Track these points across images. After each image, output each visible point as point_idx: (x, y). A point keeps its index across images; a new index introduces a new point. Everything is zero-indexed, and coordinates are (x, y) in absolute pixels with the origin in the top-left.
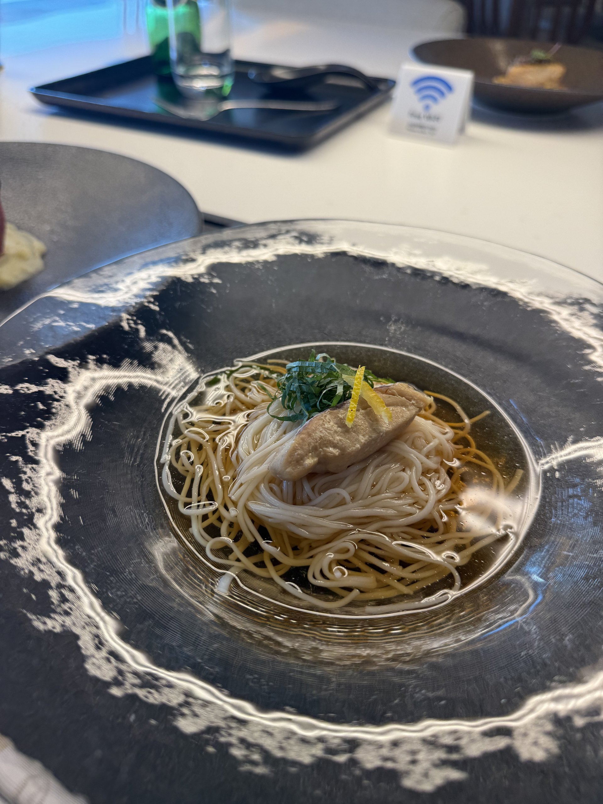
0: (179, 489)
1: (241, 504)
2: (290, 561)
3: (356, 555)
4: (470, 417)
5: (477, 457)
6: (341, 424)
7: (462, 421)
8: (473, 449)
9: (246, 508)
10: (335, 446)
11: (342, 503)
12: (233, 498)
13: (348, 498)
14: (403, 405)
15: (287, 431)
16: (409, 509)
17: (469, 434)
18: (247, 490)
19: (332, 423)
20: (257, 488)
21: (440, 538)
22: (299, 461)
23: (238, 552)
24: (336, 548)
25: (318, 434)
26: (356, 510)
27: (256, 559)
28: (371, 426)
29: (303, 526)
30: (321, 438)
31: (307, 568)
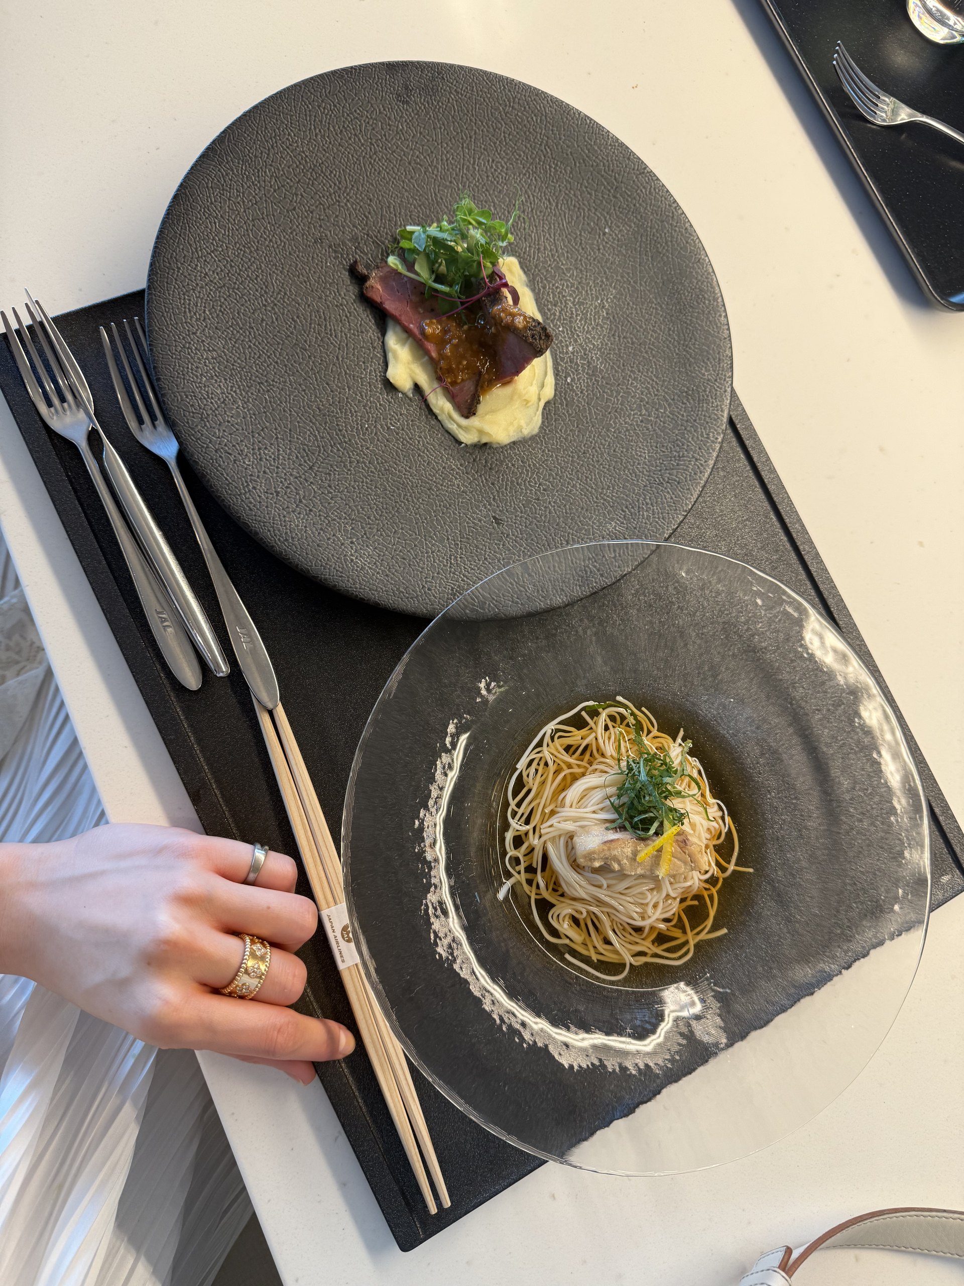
0: (515, 794)
1: (543, 839)
2: (546, 895)
3: (585, 919)
4: (736, 865)
5: (711, 897)
6: (635, 853)
7: (729, 862)
8: (714, 891)
9: (545, 842)
10: (619, 864)
11: (600, 887)
12: (543, 831)
13: (605, 886)
14: (685, 863)
15: (605, 810)
16: (635, 916)
17: (723, 879)
18: (553, 833)
19: (629, 849)
20: (560, 836)
21: (638, 940)
22: (592, 860)
23: (522, 867)
24: (575, 907)
25: (615, 852)
26: (602, 895)
27: (529, 876)
28: (652, 866)
29: (566, 883)
30: (615, 855)
31: (553, 906)
